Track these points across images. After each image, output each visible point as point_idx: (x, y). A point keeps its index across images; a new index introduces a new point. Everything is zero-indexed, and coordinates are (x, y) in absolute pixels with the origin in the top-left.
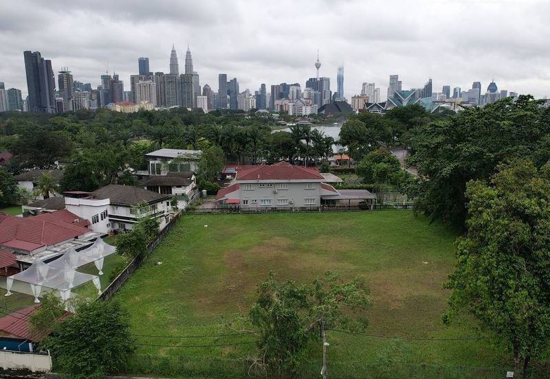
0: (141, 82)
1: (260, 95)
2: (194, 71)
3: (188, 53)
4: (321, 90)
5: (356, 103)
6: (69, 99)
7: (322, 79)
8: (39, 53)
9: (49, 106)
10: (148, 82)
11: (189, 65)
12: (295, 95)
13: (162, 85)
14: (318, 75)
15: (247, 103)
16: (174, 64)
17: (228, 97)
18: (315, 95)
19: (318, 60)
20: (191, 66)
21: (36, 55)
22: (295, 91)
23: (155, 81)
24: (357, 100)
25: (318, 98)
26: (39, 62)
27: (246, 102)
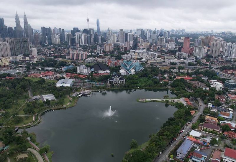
0: (1, 43)
1: (62, 34)
3: (25, 16)
4: (90, 34)
5: (106, 48)
7: (90, 30)
10: (4, 43)
11: (26, 22)
12: (78, 36)
13: (13, 43)
14: (88, 27)
17: (47, 37)
18: (88, 37)
19: (88, 18)
22: (78, 34)
23: (8, 42)
27: (55, 40)
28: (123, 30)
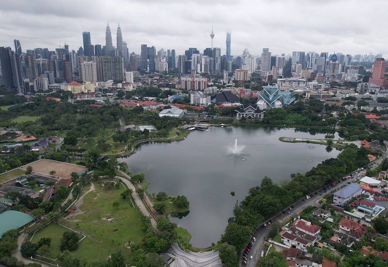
0: (85, 62)
1: (171, 57)
2: (123, 41)
3: (119, 28)
4: (214, 57)
5: (239, 75)
6: (34, 79)
7: (215, 49)
8: (10, 48)
9: (19, 87)
10: (90, 62)
11: (119, 38)
12: (196, 60)
13: (101, 63)
14: (212, 46)
15: (162, 67)
16: (108, 38)
17: (148, 60)
18: (210, 60)
19: (212, 32)
20: (121, 38)
21: (8, 49)
22: (196, 57)
23: (95, 62)
24: (239, 73)
25: (213, 63)
26: (10, 55)
27: (161, 65)
28: (268, 51)
